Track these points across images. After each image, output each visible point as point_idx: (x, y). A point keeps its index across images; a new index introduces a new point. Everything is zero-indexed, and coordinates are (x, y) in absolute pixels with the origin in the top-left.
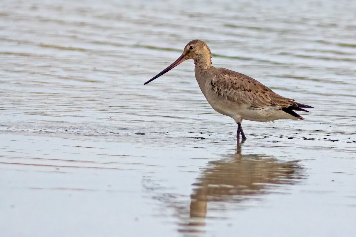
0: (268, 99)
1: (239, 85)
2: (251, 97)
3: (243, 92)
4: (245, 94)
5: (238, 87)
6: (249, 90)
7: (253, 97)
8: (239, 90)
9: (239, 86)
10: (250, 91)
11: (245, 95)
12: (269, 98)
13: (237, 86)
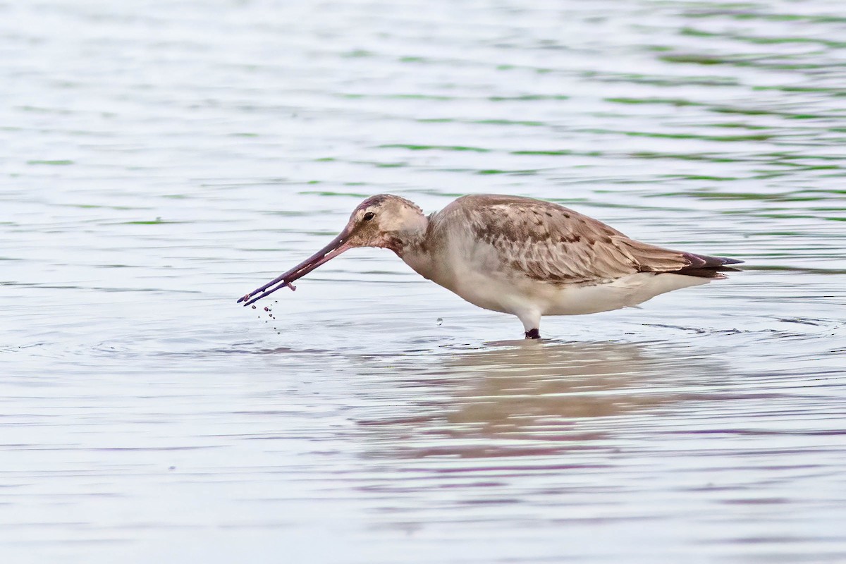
0: (626, 257)
1: (547, 226)
2: (583, 257)
3: (560, 244)
4: (565, 248)
5: (544, 232)
6: (572, 238)
7: (589, 256)
8: (549, 240)
9: (548, 231)
10: (577, 239)
11: (564, 254)
12: (628, 254)
13: (542, 230)
